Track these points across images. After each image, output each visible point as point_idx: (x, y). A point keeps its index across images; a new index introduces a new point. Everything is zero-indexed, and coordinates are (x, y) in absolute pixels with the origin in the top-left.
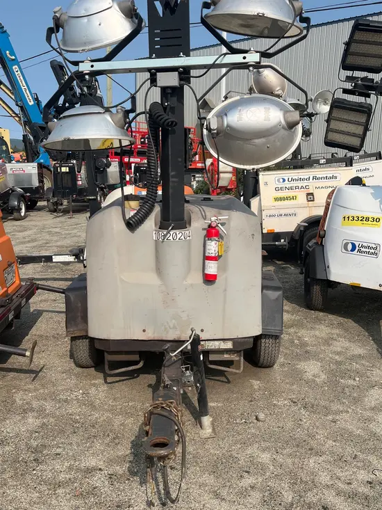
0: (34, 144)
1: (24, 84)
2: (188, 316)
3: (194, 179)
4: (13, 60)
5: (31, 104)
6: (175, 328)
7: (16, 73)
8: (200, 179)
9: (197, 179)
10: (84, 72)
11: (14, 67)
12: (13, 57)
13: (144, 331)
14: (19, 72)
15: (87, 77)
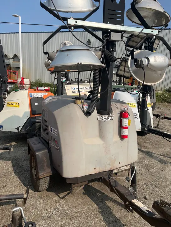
2: (115, 157)
3: (8, 86)
6: (109, 164)
8: (11, 87)
9: (9, 87)
10: (71, 25)
13: (95, 169)
15: (73, 28)
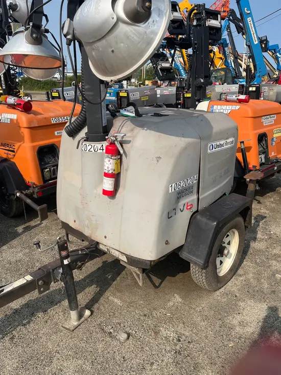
0: (253, 72)
1: (254, 30)
2: (96, 221)
4: (249, 13)
5: (255, 43)
6: (88, 227)
7: (249, 23)
11: (248, 19)
12: (249, 12)
13: (75, 221)
14: (251, 22)
